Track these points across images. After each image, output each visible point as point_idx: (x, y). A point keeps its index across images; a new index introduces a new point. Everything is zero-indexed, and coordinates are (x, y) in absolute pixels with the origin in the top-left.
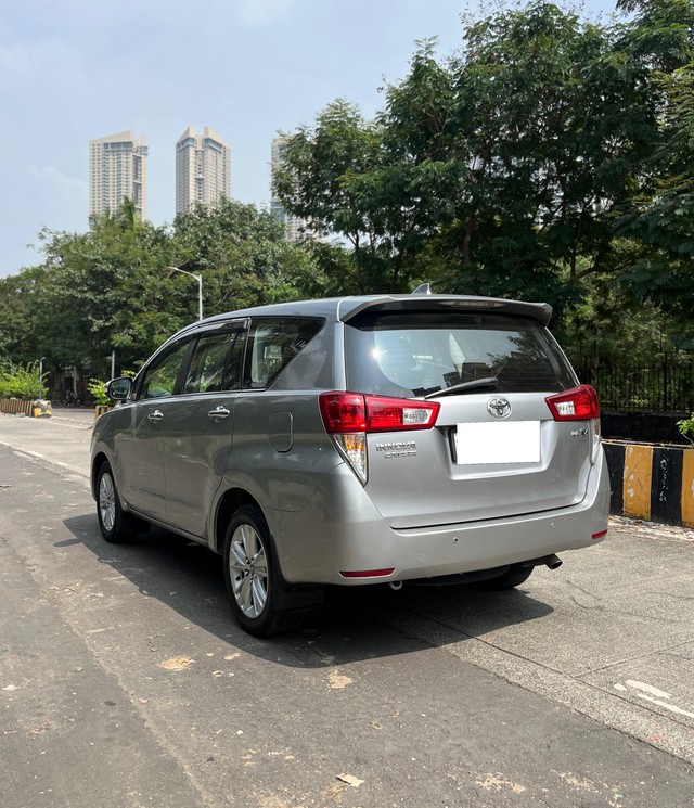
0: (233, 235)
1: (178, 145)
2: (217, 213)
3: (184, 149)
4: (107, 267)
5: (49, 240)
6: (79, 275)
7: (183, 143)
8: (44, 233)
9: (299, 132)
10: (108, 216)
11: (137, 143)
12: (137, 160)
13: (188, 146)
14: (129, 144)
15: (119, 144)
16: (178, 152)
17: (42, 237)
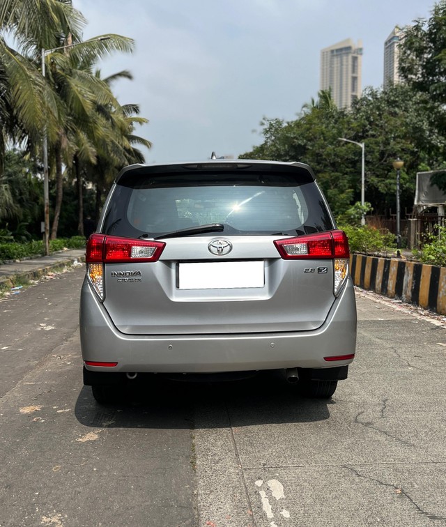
0: (396, 109)
1: (386, 43)
2: (386, 93)
3: (390, 45)
4: (301, 142)
5: (267, 126)
6: (283, 148)
7: (390, 41)
8: (264, 121)
9: (416, 24)
10: (313, 104)
11: (355, 46)
12: (355, 59)
13: (394, 43)
14: (349, 48)
15: (341, 50)
16: (386, 48)
17: (262, 124)
